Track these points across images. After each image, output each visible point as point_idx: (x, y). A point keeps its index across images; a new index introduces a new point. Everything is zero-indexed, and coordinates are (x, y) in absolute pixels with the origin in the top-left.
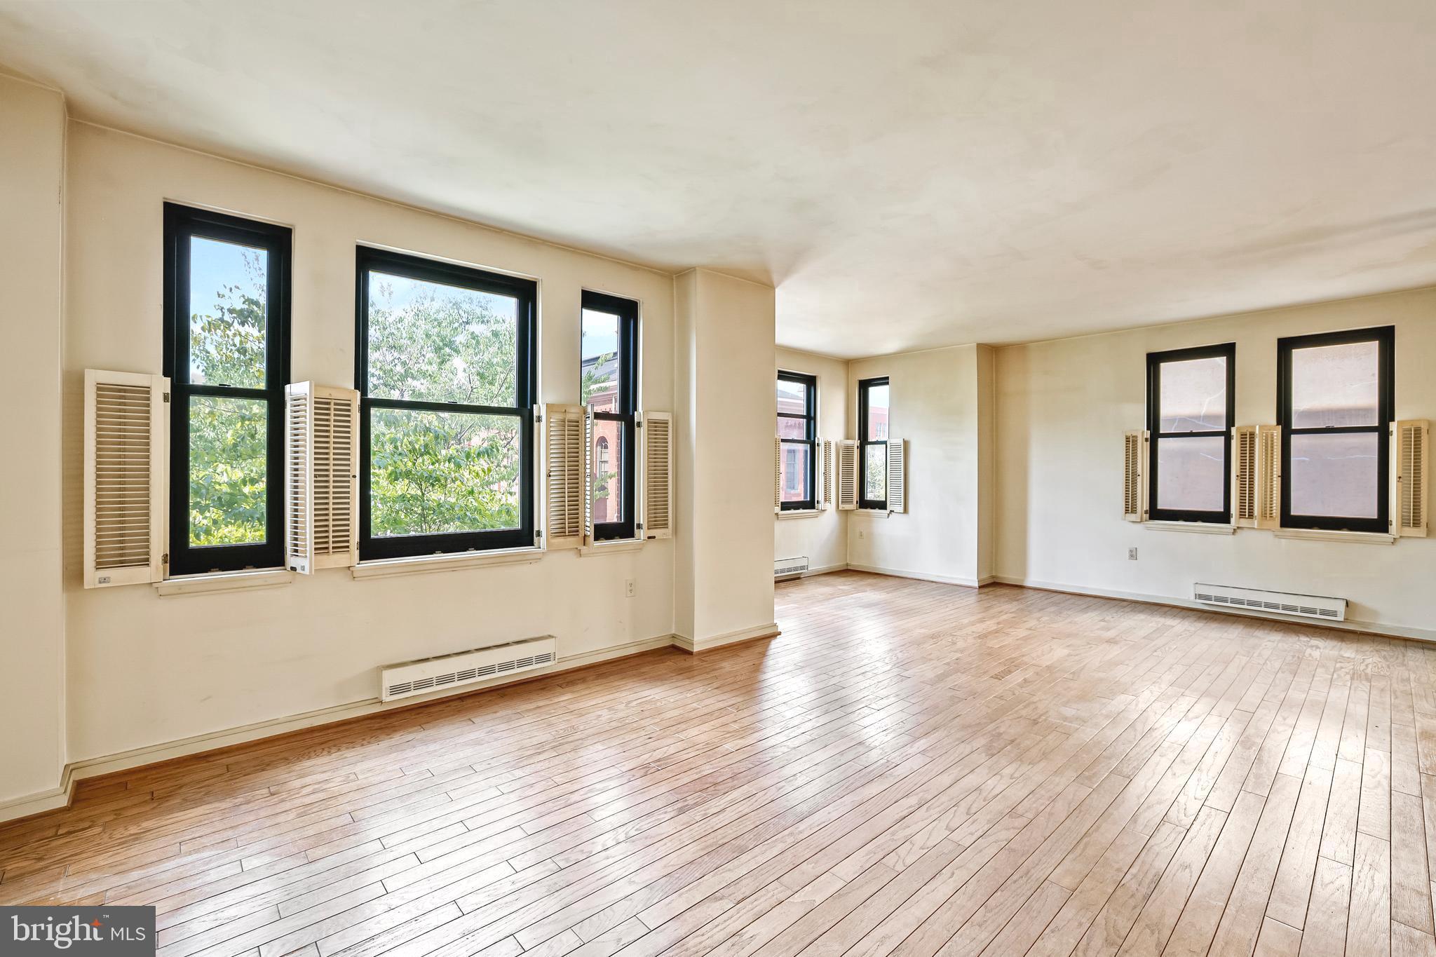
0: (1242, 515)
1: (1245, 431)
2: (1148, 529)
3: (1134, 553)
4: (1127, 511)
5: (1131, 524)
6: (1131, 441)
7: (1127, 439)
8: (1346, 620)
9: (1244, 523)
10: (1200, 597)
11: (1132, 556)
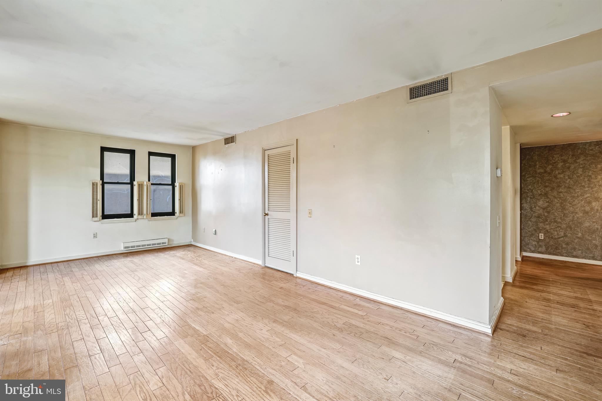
0: (139, 214)
1: (140, 183)
2: (102, 223)
3: (96, 235)
4: (93, 217)
5: (93, 222)
6: (94, 185)
7: (93, 184)
8: (168, 245)
9: (140, 217)
10: (126, 247)
11: (94, 237)
